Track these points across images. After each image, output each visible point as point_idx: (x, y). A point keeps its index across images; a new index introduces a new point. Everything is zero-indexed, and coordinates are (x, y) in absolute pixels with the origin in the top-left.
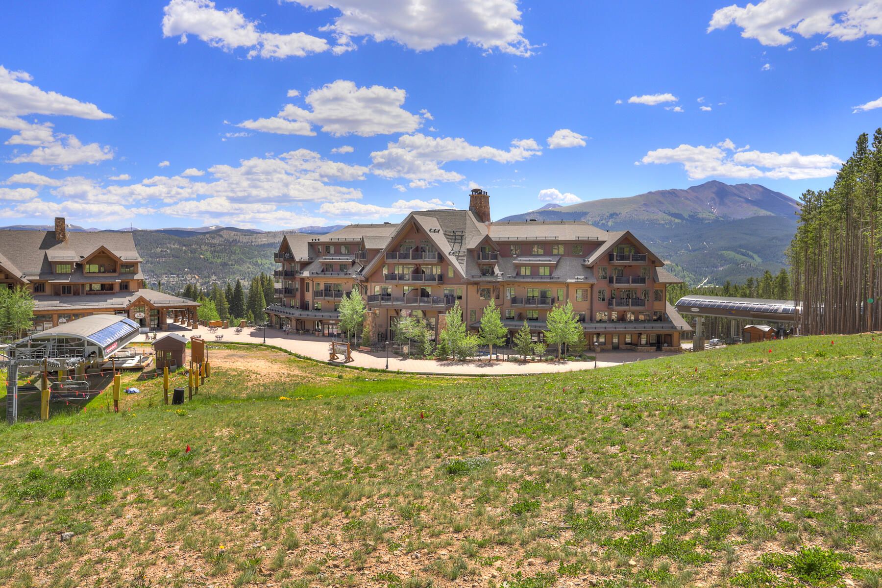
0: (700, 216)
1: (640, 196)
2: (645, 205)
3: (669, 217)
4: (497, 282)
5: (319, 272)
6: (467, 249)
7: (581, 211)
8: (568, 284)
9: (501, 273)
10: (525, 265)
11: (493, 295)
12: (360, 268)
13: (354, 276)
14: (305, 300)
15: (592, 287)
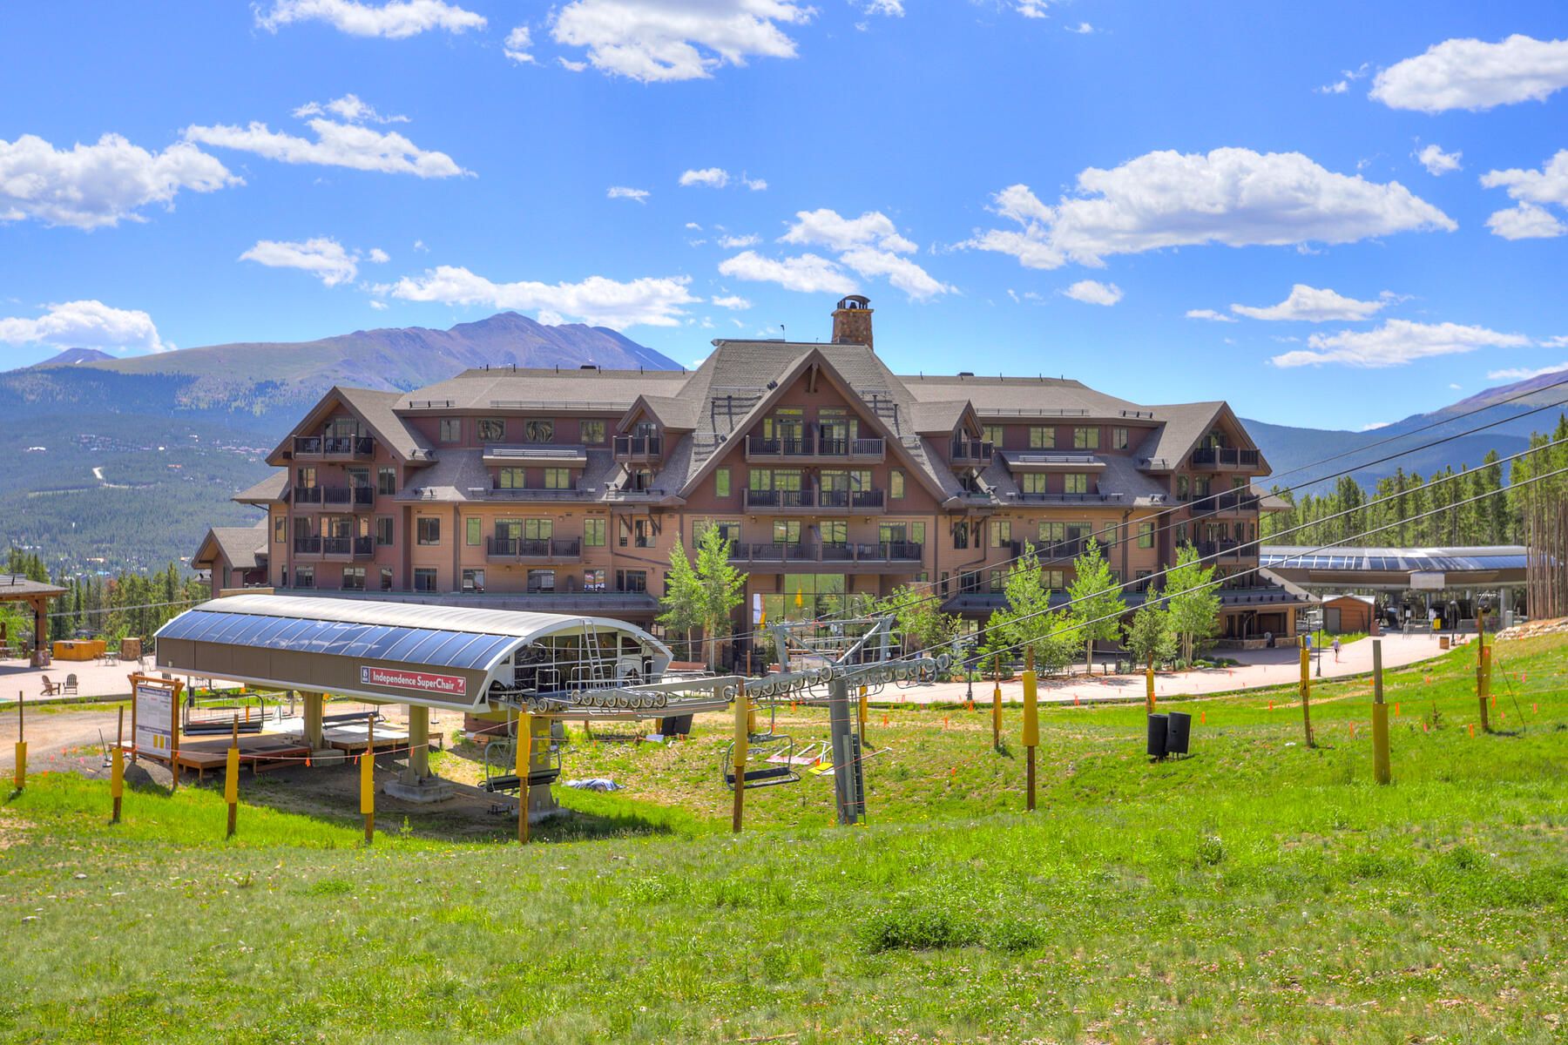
4: (993, 508)
5: (491, 488)
6: (917, 433)
7: (176, 372)
8: (1128, 512)
9: (992, 487)
10: (1035, 471)
11: (971, 539)
12: (621, 479)
13: (608, 497)
14: (414, 567)
15: (1164, 519)
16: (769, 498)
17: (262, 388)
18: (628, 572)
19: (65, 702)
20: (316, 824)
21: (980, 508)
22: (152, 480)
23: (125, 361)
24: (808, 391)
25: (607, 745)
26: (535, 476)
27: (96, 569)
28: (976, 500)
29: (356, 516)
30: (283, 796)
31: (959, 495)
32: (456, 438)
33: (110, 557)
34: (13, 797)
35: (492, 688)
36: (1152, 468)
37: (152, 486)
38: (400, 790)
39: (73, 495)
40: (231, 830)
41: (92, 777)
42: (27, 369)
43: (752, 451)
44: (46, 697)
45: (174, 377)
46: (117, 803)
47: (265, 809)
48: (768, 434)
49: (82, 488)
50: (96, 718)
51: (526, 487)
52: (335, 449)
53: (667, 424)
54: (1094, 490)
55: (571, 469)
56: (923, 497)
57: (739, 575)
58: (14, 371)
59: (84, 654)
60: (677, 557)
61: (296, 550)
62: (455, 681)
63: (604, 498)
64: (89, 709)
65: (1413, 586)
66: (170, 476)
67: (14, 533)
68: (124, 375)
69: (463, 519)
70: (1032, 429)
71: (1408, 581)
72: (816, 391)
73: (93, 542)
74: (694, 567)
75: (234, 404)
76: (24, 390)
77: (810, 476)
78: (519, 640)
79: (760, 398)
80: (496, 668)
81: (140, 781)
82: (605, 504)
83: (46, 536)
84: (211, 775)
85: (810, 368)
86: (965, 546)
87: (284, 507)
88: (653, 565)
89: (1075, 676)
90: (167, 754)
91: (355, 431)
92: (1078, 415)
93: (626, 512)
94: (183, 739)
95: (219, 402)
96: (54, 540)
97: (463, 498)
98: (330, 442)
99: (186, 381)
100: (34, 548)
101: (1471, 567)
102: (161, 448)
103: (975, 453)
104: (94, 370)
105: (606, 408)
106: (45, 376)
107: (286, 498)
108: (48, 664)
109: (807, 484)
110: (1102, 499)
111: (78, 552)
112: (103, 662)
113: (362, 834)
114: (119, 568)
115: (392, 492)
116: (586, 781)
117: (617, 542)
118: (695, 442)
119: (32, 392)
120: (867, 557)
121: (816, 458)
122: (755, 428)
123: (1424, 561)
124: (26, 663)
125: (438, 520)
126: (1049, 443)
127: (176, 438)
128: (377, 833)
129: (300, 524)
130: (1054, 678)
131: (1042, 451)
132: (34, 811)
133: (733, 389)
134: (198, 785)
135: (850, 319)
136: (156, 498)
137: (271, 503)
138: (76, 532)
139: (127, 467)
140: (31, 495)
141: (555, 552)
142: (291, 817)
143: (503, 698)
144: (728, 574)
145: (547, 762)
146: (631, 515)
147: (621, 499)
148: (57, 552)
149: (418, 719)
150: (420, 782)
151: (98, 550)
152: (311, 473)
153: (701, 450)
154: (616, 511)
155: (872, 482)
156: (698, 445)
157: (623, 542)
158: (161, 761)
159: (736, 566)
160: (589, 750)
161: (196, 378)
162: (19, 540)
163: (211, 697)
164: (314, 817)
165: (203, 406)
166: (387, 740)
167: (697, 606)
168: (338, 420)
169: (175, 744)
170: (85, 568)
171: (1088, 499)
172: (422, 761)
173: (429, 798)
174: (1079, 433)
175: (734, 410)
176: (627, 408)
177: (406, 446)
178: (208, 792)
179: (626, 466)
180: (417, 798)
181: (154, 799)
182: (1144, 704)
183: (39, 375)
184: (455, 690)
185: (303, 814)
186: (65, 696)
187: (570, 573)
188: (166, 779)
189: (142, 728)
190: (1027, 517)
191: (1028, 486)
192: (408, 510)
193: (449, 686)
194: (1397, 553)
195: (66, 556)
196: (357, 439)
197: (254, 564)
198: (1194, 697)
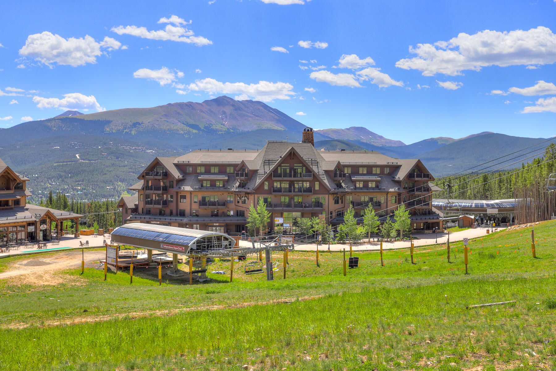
0: (214, 127)
1: (161, 107)
2: (165, 115)
3: (186, 128)
4: (346, 192)
5: (200, 187)
6: (324, 170)
7: (104, 119)
8: (388, 193)
9: (346, 186)
10: (360, 181)
11: (340, 201)
12: (237, 184)
13: (234, 189)
14: (179, 209)
15: (399, 194)
16: (279, 190)
17: (135, 125)
18: (240, 211)
19: (86, 248)
20: (150, 281)
21: (342, 192)
22: (96, 159)
23: (87, 115)
24: (291, 159)
25: (224, 262)
26: (213, 184)
27: (78, 191)
28: (340, 190)
29: (163, 194)
30: (142, 274)
31: (335, 189)
32: (191, 172)
33: (82, 187)
34: (82, 274)
35: (191, 250)
36: (396, 180)
37: (96, 161)
38: (171, 273)
39: (69, 164)
40: (131, 282)
41: (97, 269)
42: (53, 119)
43: (274, 177)
44: (81, 247)
45: (104, 121)
46: (106, 275)
47: (138, 277)
48: (279, 172)
49: (72, 162)
50: (95, 253)
51: (210, 186)
52: (156, 175)
53: (250, 169)
54: (377, 187)
55: (223, 181)
56: (324, 189)
57: (269, 213)
58: (48, 119)
59: (88, 233)
60: (251, 208)
61: (146, 204)
62: (182, 248)
63: (232, 190)
64: (92, 250)
65: (488, 212)
66: (103, 158)
67: (49, 178)
68: (86, 120)
69: (193, 195)
70: (360, 168)
71: (486, 211)
72: (293, 159)
73: (76, 181)
74: (256, 210)
75: (125, 131)
76: (52, 126)
77: (292, 183)
78: (197, 238)
79: (278, 160)
80: (191, 245)
81: (109, 270)
82: (233, 191)
83: (60, 179)
84: (126, 269)
85: (291, 152)
86: (338, 203)
87: (143, 191)
88: (246, 209)
89: (364, 242)
90: (115, 264)
91: (162, 170)
92: (374, 164)
93: (238, 193)
94: (119, 260)
95: (120, 130)
96: (63, 181)
97: (192, 190)
98: (155, 173)
99: (108, 122)
100: (56, 184)
101: (508, 206)
102: (99, 147)
103: (340, 176)
104: (76, 119)
105: (234, 163)
106: (59, 121)
107: (143, 189)
108: (79, 236)
109: (290, 186)
110: (379, 189)
111: (71, 185)
112: (94, 236)
113: (159, 283)
114: (85, 191)
115: (173, 187)
116: (217, 271)
117: (237, 202)
118: (259, 173)
119: (54, 127)
120: (308, 207)
121: (292, 179)
122: (275, 170)
123: (492, 205)
124: (73, 236)
125: (186, 196)
126: (365, 172)
127: (105, 144)
128: (162, 283)
129: (147, 196)
130: (358, 243)
131: (363, 175)
132: (87, 277)
133: (270, 157)
134: (122, 272)
135: (307, 135)
136: (98, 165)
137: (139, 190)
138: (70, 178)
139: (88, 154)
140: (55, 164)
141: (219, 205)
142: (144, 279)
143: (193, 252)
144: (266, 213)
145: (205, 267)
146: (240, 195)
147: (237, 190)
148: (64, 185)
149: (175, 256)
150: (176, 271)
151: (78, 184)
152: (150, 182)
153: (260, 176)
154: (236, 193)
155: (310, 185)
156: (259, 175)
157: (238, 202)
158: (113, 265)
159: (268, 210)
160: (220, 263)
161: (112, 121)
162: (51, 181)
163: (125, 249)
164: (150, 280)
165: (114, 131)
166: (168, 260)
167: (257, 222)
168: (158, 166)
169: (117, 261)
170: (74, 191)
171: (375, 189)
172: (176, 266)
173: (178, 275)
174: (374, 169)
175: (270, 164)
176: (240, 163)
177: (177, 174)
178: (125, 273)
179: (239, 180)
180: (175, 275)
181: (113, 275)
182: (380, 251)
183: (57, 121)
184: (182, 250)
185: (147, 279)
186: (86, 247)
187: (223, 211)
188: (115, 270)
189: (109, 257)
190: (357, 194)
191: (358, 185)
192: (177, 193)
193: (180, 249)
194: (484, 202)
195: (67, 187)
196: (163, 172)
197: (134, 207)
198: (394, 249)
